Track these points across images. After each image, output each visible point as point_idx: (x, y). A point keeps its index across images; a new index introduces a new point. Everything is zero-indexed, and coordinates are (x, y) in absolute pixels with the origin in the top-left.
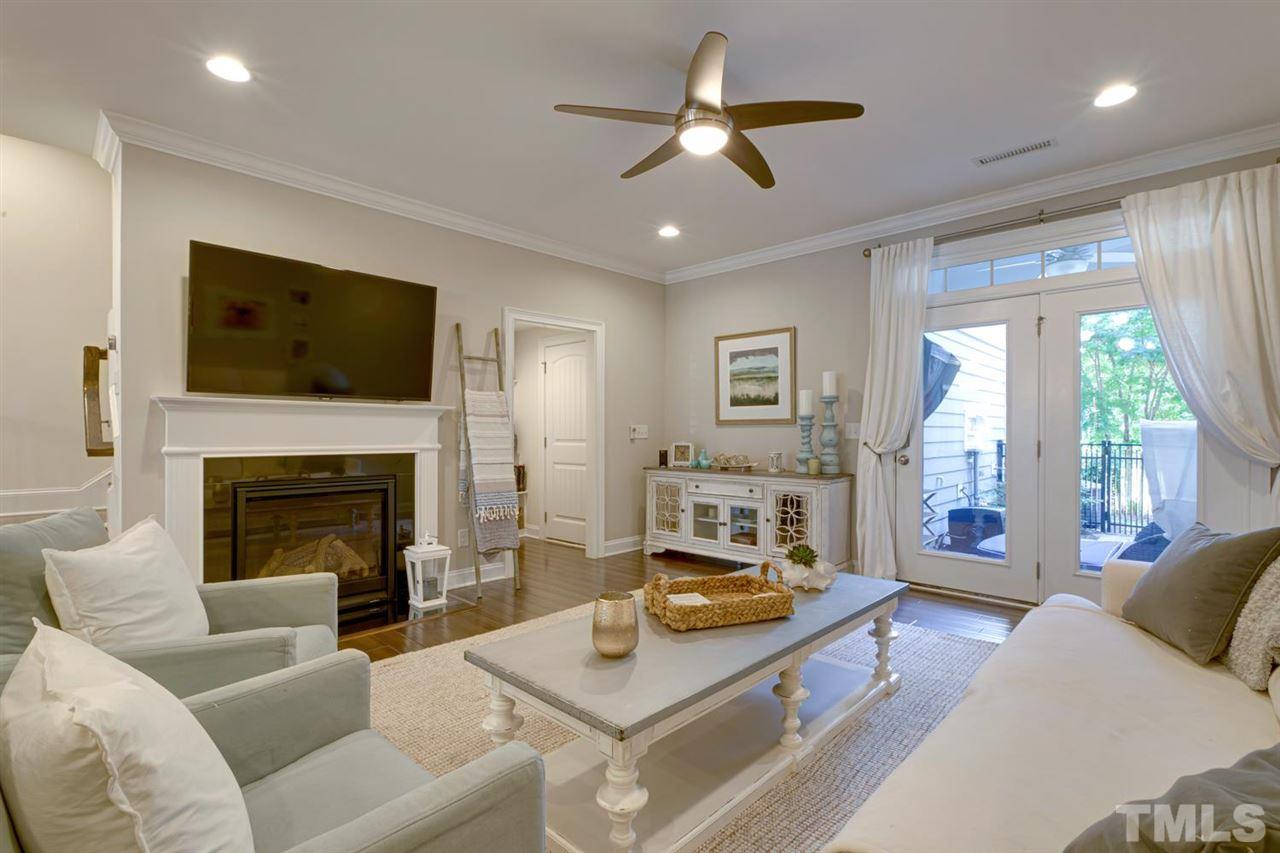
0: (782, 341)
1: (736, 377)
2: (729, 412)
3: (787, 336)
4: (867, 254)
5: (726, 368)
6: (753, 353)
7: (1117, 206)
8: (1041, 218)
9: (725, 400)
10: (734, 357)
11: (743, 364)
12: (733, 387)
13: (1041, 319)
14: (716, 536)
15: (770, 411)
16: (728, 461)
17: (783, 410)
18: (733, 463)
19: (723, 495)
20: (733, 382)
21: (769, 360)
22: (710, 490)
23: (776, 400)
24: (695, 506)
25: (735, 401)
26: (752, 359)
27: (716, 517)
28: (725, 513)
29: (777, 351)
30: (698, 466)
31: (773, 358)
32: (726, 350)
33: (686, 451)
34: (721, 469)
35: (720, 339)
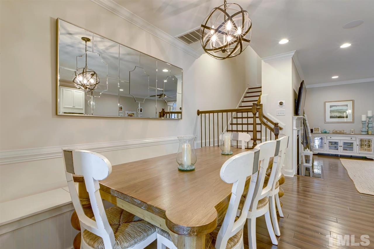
0: (350, 104)
2: (329, 120)
3: (351, 102)
5: (328, 109)
9: (328, 114)
10: (331, 107)
11: (334, 108)
12: (331, 114)
14: (337, 149)
15: (345, 120)
16: (336, 131)
17: (350, 119)
18: (338, 132)
19: (340, 140)
20: (330, 112)
21: (344, 108)
22: (335, 138)
23: (347, 117)
24: (330, 142)
25: (331, 117)
26: (338, 107)
27: (338, 145)
28: (341, 144)
29: (347, 105)
30: (326, 133)
31: (347, 107)
32: (328, 105)
33: (317, 129)
34: (333, 133)
35: (326, 102)
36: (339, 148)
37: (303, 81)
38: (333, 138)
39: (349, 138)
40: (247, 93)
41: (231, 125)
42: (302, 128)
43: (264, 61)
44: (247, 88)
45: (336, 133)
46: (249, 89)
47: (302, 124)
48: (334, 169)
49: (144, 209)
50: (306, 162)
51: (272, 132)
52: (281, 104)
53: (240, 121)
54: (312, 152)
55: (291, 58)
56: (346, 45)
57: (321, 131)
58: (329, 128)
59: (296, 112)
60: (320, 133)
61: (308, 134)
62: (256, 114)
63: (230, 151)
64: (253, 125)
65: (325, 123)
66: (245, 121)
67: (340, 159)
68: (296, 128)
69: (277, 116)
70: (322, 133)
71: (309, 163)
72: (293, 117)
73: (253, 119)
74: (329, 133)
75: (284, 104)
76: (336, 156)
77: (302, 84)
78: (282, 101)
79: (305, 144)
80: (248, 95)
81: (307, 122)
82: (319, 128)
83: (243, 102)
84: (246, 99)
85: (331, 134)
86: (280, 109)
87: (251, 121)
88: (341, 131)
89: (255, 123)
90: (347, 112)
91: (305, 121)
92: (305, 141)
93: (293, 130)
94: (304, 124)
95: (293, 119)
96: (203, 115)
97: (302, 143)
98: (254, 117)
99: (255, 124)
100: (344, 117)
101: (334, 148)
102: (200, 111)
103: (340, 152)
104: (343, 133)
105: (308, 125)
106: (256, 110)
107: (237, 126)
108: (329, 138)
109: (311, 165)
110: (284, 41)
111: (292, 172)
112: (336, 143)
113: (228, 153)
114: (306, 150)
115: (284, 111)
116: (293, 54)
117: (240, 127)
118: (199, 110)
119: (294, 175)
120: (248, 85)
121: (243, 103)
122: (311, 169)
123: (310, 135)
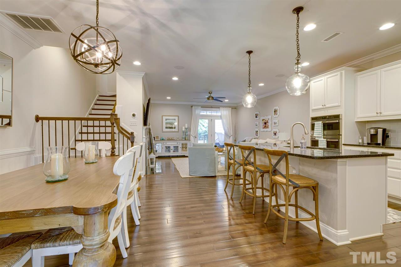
0: (176, 118)
1: (166, 123)
2: (165, 130)
3: (177, 117)
4: (192, 107)
5: (164, 122)
6: (171, 119)
7: (219, 108)
8: (212, 107)
9: (164, 126)
10: (166, 120)
11: (168, 121)
12: (166, 125)
13: (212, 120)
14: (170, 152)
15: (173, 130)
16: (169, 138)
17: (176, 130)
18: (170, 139)
19: (172, 144)
20: (166, 124)
21: (173, 121)
22: (169, 144)
23: (175, 128)
24: (166, 147)
25: (166, 128)
26: (170, 120)
27: (170, 148)
28: (172, 148)
29: (175, 119)
30: (163, 140)
31: (175, 120)
32: (164, 118)
33: (158, 137)
34: (168, 140)
35: (163, 116)
36: (171, 150)
37: (150, 98)
38: (167, 143)
39: (176, 143)
40: (98, 100)
41: (81, 134)
42: (148, 136)
43: (119, 74)
44: (98, 95)
45: (169, 140)
46: (100, 96)
47: (148, 133)
48: (168, 166)
49: (40, 216)
50: (151, 164)
51: (128, 140)
52: (134, 115)
53: (91, 130)
54: (155, 155)
55: (142, 78)
56: (175, 79)
57: (160, 139)
58: (165, 136)
59: (145, 123)
60: (160, 140)
61: (152, 141)
62: (114, 124)
63: (95, 159)
64: (111, 134)
65: (162, 132)
66: (103, 130)
67: (172, 159)
68: (145, 137)
69: (130, 125)
70: (161, 140)
71: (153, 164)
72: (143, 127)
73: (111, 128)
74: (165, 140)
75: (136, 116)
76: (169, 157)
77: (149, 100)
78: (134, 113)
79: (150, 149)
80: (99, 102)
81: (151, 131)
82: (158, 136)
83: (93, 109)
84: (96, 107)
85: (166, 140)
86: (133, 120)
87: (109, 130)
88: (172, 138)
89: (113, 131)
90: (175, 124)
91: (150, 130)
92: (150, 147)
93: (143, 138)
94: (150, 133)
95: (143, 129)
96: (46, 122)
97: (148, 149)
98: (112, 126)
99: (113, 133)
100: (172, 128)
101: (168, 151)
102: (40, 116)
103: (172, 154)
104: (173, 140)
105: (152, 134)
106: (114, 120)
107: (94, 135)
108: (165, 144)
109: (155, 166)
110: (137, 63)
111: (143, 173)
112: (169, 147)
113: (93, 161)
114: (151, 154)
115: (135, 121)
116: (143, 74)
117: (97, 137)
118: (38, 116)
119: (144, 176)
120: (99, 91)
121: (93, 111)
122: (154, 169)
123: (154, 142)
